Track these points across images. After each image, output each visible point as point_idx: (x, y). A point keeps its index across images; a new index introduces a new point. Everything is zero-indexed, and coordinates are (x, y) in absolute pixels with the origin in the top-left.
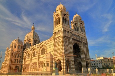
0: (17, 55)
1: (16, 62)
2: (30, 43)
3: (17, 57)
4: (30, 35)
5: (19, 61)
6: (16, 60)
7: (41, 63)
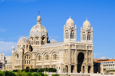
0: (27, 56)
1: (26, 63)
2: (37, 41)
3: (27, 58)
4: (37, 31)
5: (28, 62)
6: (27, 62)
7: (54, 66)
